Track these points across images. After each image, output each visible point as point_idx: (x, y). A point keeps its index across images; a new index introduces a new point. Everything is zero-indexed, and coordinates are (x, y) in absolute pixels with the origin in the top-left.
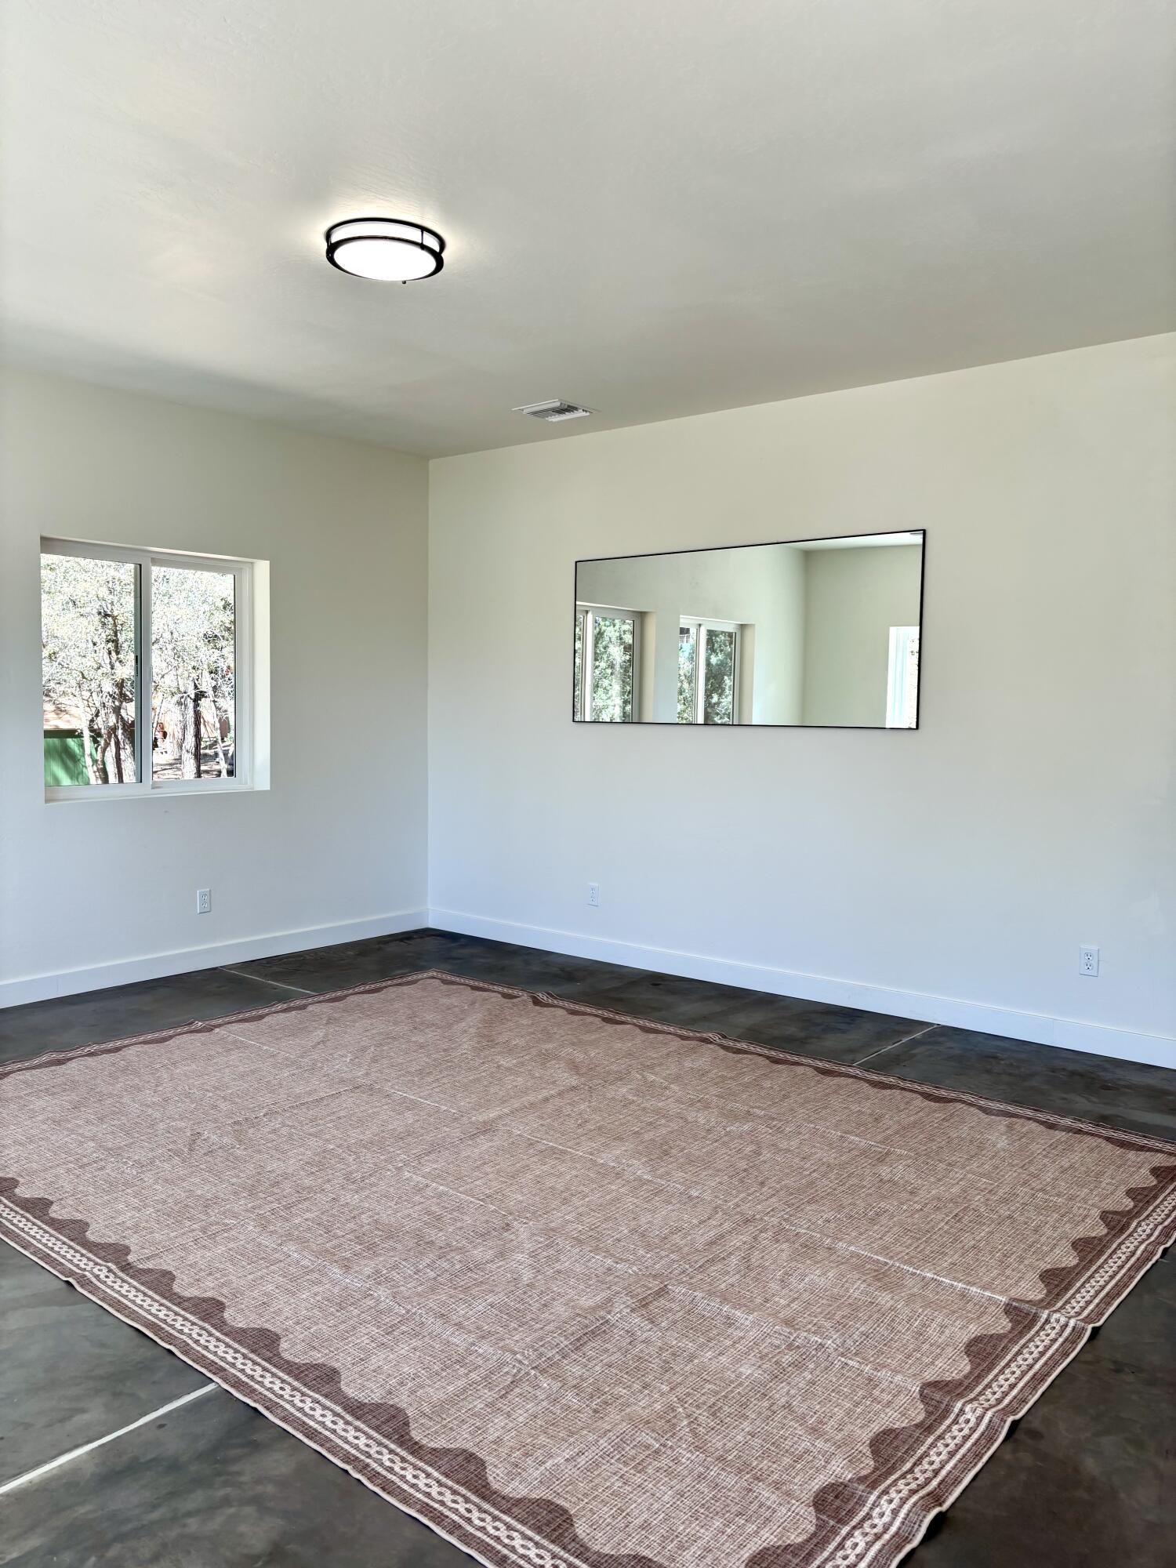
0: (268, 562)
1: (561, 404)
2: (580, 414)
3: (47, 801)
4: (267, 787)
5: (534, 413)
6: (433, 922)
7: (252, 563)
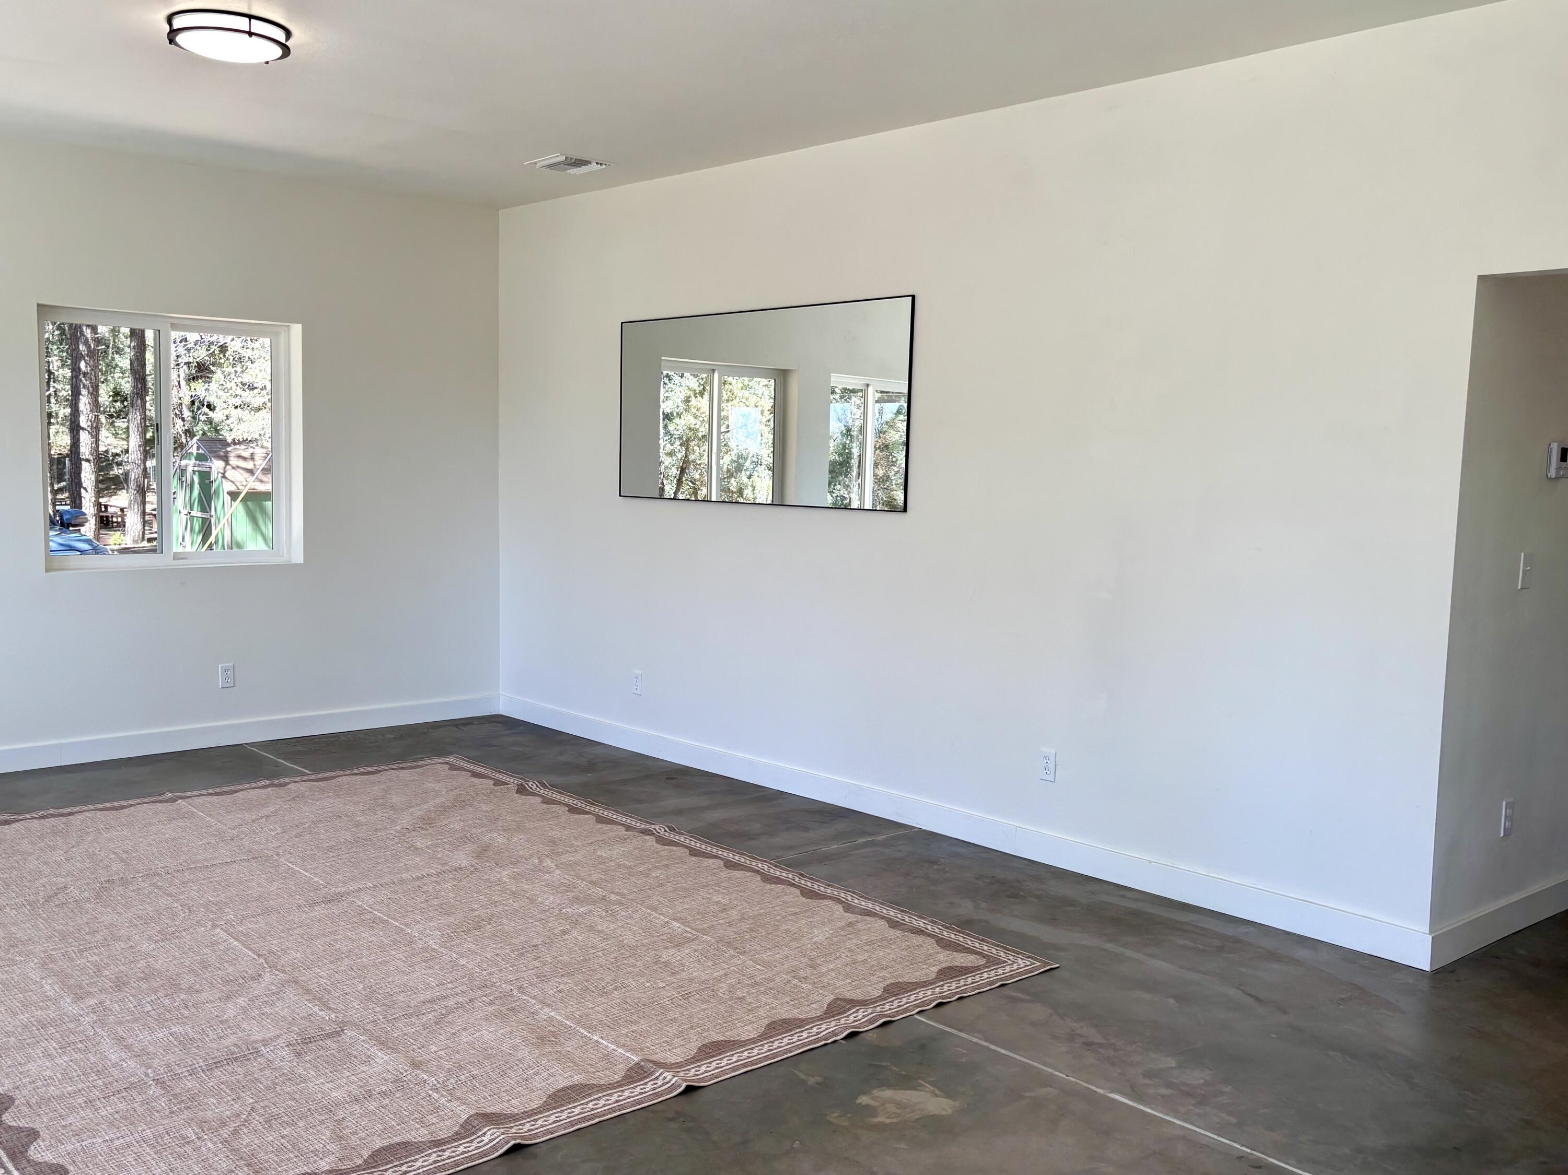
0: (301, 325)
1: (566, 158)
2: (594, 167)
3: (47, 570)
4: (301, 561)
5: (550, 166)
6: (504, 708)
7: (288, 326)
